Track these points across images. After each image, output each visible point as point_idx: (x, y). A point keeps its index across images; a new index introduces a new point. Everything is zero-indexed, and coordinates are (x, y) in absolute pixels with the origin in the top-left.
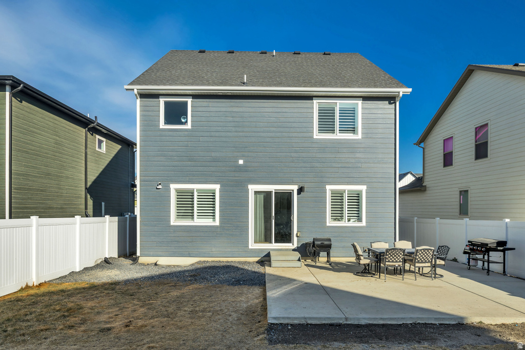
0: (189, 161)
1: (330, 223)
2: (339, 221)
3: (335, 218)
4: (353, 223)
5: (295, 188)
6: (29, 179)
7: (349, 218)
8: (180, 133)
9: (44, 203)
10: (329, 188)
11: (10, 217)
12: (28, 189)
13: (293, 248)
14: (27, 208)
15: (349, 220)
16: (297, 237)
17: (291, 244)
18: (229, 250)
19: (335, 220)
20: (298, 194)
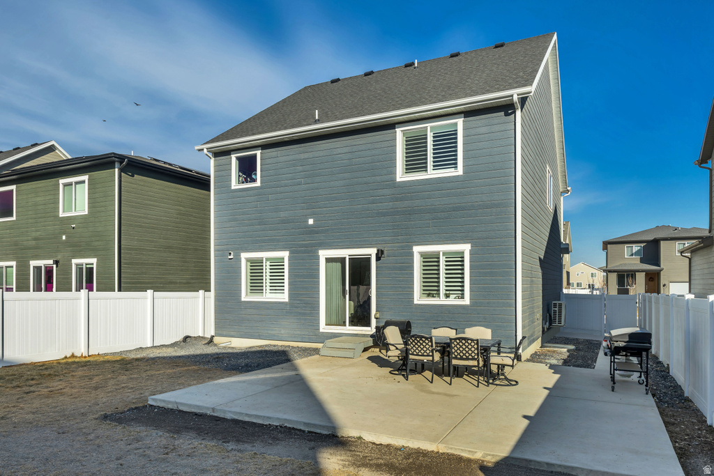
0: (259, 224)
1: (419, 299)
2: (433, 297)
3: (428, 292)
4: (452, 301)
5: (372, 252)
6: (142, 254)
7: (448, 292)
8: (251, 192)
9: (163, 278)
10: (417, 250)
11: (120, 290)
12: (142, 263)
13: (371, 333)
14: (141, 283)
15: (447, 296)
16: (376, 318)
17: (369, 328)
18: (299, 332)
19: (429, 295)
20: (377, 261)
